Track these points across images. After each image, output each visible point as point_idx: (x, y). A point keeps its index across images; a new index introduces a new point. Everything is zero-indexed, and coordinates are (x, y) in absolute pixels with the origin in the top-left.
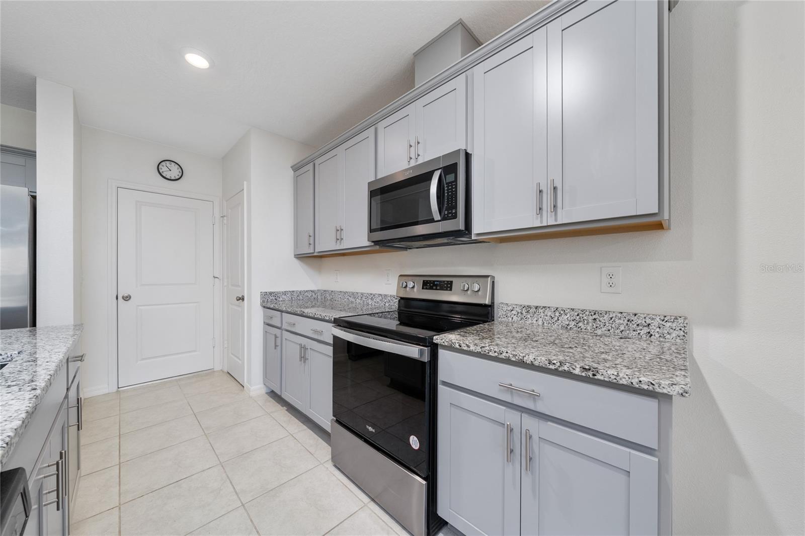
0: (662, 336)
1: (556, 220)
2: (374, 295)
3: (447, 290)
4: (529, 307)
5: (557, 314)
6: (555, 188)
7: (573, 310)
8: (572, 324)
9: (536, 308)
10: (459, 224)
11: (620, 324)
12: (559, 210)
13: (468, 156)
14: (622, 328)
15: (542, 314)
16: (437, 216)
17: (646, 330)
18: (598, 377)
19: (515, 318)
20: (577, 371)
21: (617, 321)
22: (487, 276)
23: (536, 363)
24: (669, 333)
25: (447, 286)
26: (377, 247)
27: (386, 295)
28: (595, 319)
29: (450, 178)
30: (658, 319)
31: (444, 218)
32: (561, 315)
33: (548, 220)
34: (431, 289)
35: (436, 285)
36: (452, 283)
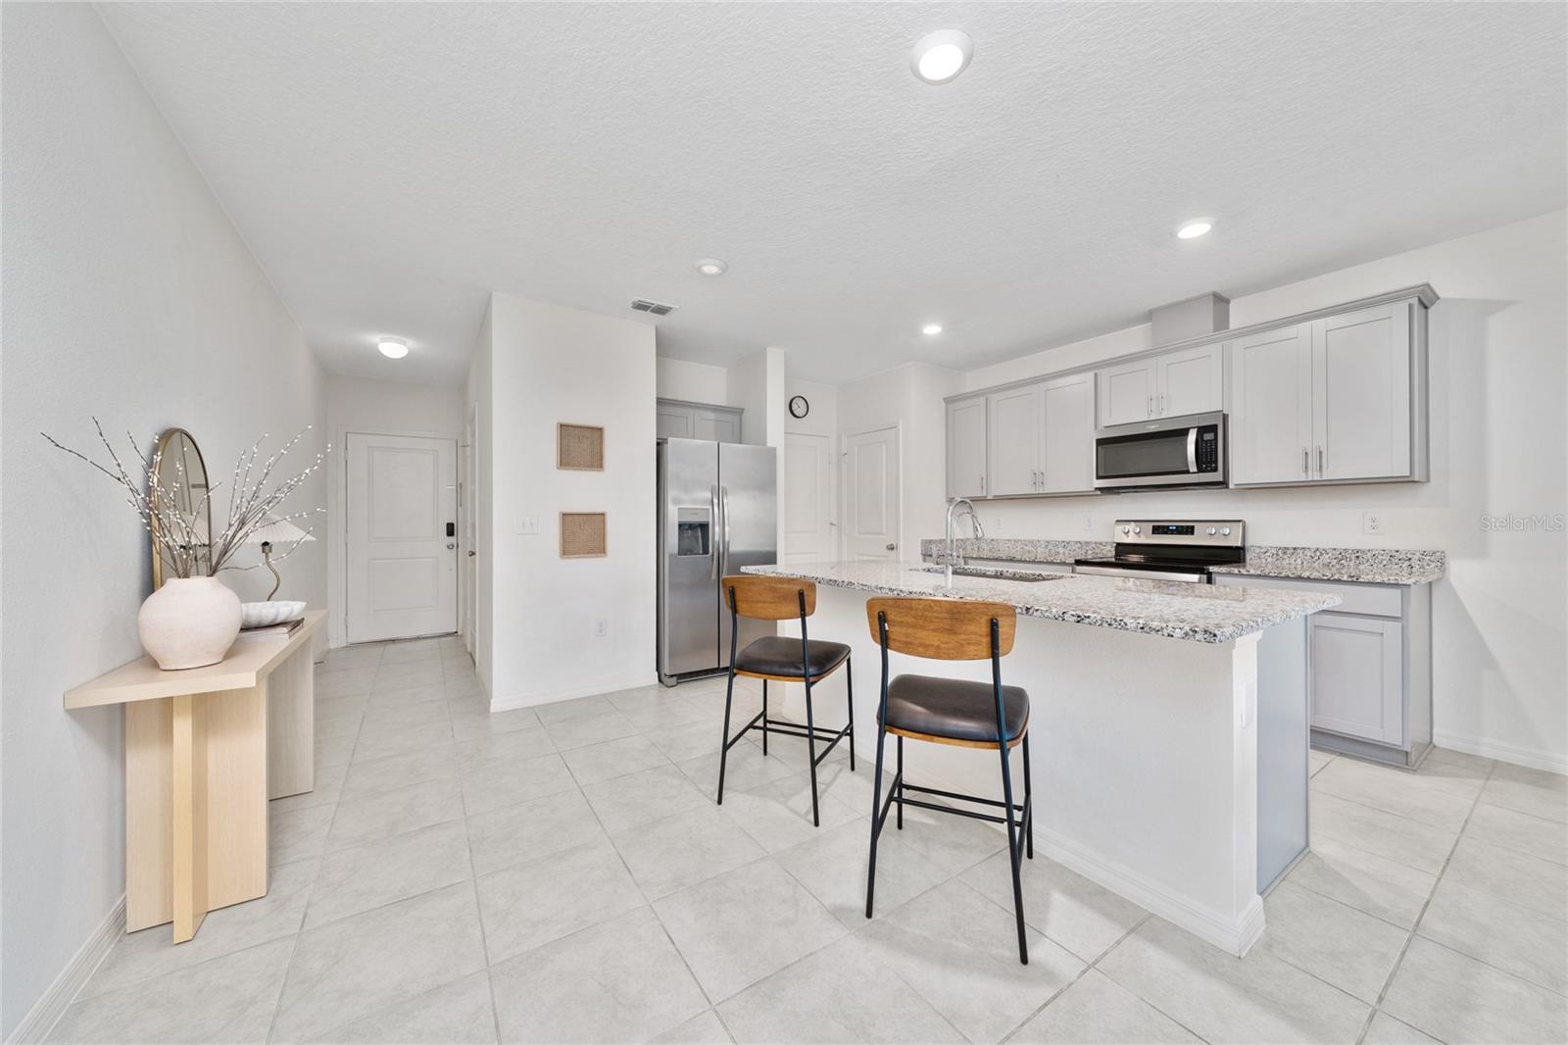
0: (1422, 567)
1: (1321, 476)
2: (1068, 543)
3: (1187, 534)
4: (1288, 549)
5: (1318, 554)
6: (1320, 453)
7: (1335, 549)
8: (1334, 562)
9: (1295, 549)
10: (1217, 476)
11: (1382, 560)
12: (1324, 469)
13: (1225, 418)
14: (1385, 562)
15: (1301, 555)
16: (1193, 468)
17: (1408, 563)
18: (1360, 580)
19: (1269, 559)
20: (1345, 578)
21: (1380, 557)
22: (1240, 521)
23: (1312, 577)
24: (1428, 565)
25: (1188, 530)
26: (1099, 492)
27: (1087, 543)
28: (1358, 557)
29: (1208, 436)
30: (1418, 554)
31: (1200, 470)
32: (1322, 554)
33: (1314, 476)
34: (1166, 533)
35: (1172, 530)
36: (1193, 527)
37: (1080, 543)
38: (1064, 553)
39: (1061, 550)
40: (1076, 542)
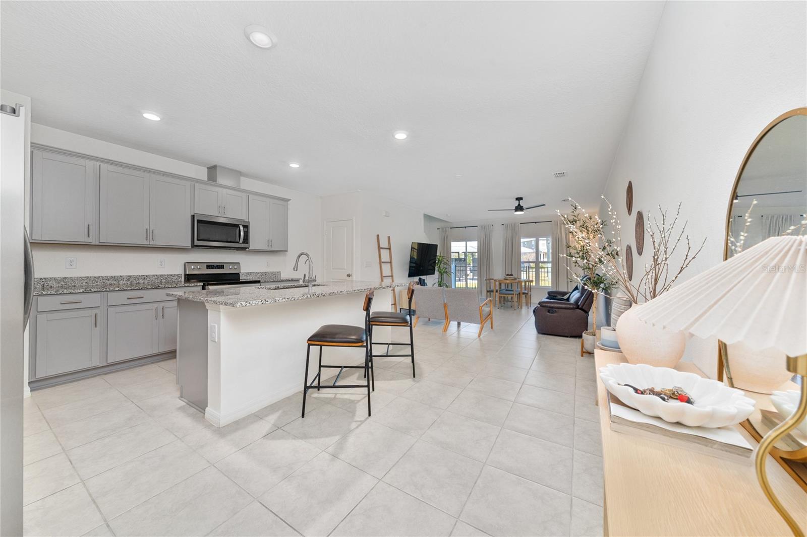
12: (272, 247)
15: (253, 275)
25: (221, 266)
29: (245, 229)
31: (243, 243)
34: (213, 268)
35: (215, 267)
36: (223, 265)
37: (157, 276)
38: (144, 283)
39: (141, 281)
40: (154, 276)
